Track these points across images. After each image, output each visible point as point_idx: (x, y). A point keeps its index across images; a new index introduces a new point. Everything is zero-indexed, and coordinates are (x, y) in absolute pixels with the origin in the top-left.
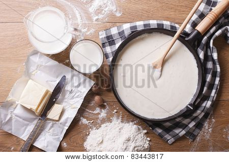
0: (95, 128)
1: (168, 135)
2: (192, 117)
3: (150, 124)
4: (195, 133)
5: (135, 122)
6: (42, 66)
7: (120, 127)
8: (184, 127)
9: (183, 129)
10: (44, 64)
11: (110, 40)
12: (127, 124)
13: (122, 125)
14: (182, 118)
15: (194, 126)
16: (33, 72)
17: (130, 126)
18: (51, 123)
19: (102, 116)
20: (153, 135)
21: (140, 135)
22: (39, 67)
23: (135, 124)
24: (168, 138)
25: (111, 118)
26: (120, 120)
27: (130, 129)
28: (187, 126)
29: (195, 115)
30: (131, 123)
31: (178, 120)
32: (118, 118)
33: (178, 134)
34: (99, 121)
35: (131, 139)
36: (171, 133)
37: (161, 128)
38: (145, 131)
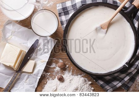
0: (51, 79)
1: (108, 86)
2: (127, 73)
3: (94, 77)
4: (129, 85)
5: (83, 75)
6: (16, 32)
7: (70, 79)
8: (121, 80)
9: (120, 82)
10: (17, 31)
11: (65, 11)
12: (76, 77)
13: (72, 77)
14: (119, 73)
15: (129, 79)
16: (9, 37)
17: (78, 78)
18: (27, 75)
19: (57, 69)
20: (96, 85)
21: (86, 85)
22: (13, 33)
23: (82, 77)
24: (108, 89)
25: (64, 72)
26: (71, 73)
27: (78, 80)
28: (123, 79)
29: (129, 71)
30: (79, 76)
31: (116, 75)
32: (69, 72)
33: (115, 86)
34: (54, 74)
35: (79, 88)
36: (110, 85)
37: (103, 81)
38: (90, 83)
